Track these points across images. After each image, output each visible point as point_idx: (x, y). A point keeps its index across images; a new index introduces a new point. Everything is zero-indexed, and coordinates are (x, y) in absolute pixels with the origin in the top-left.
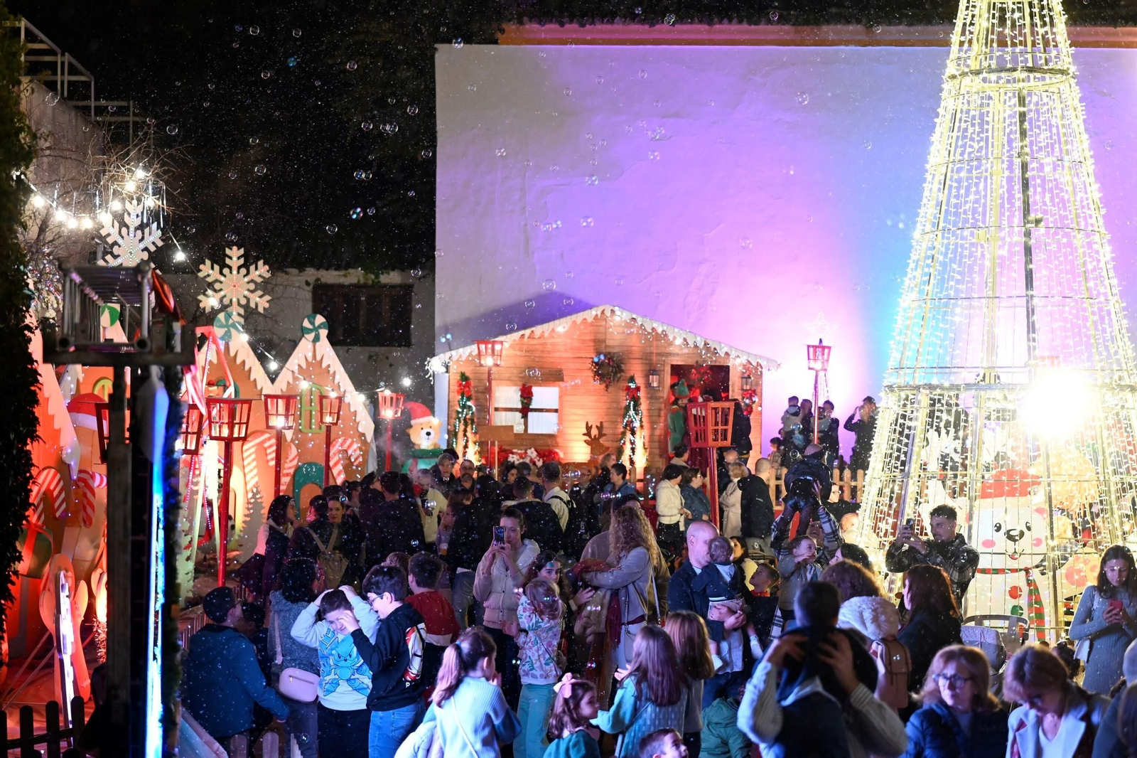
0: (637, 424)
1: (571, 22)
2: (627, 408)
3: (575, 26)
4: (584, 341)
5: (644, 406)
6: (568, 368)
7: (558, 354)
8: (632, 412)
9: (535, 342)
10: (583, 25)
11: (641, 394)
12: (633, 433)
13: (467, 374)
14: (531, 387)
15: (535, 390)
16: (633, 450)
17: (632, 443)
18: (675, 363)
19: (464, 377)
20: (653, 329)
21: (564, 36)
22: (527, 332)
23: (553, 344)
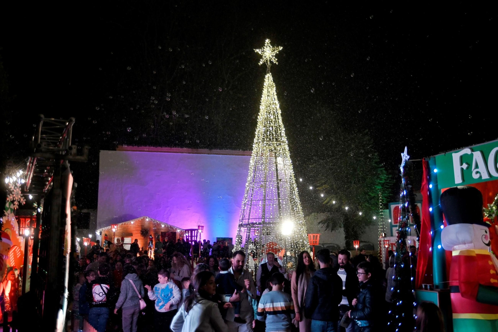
0: (152, 247)
1: (135, 146)
2: (150, 243)
3: (136, 147)
4: (139, 226)
5: (154, 243)
6: (134, 232)
7: (132, 229)
8: (151, 244)
9: (126, 226)
10: (138, 147)
11: (153, 239)
12: (151, 249)
13: (107, 234)
14: (124, 238)
15: (125, 238)
16: (151, 254)
17: (151, 252)
18: (162, 231)
19: (106, 235)
20: (157, 223)
21: (134, 149)
22: (124, 223)
23: (130, 226)
